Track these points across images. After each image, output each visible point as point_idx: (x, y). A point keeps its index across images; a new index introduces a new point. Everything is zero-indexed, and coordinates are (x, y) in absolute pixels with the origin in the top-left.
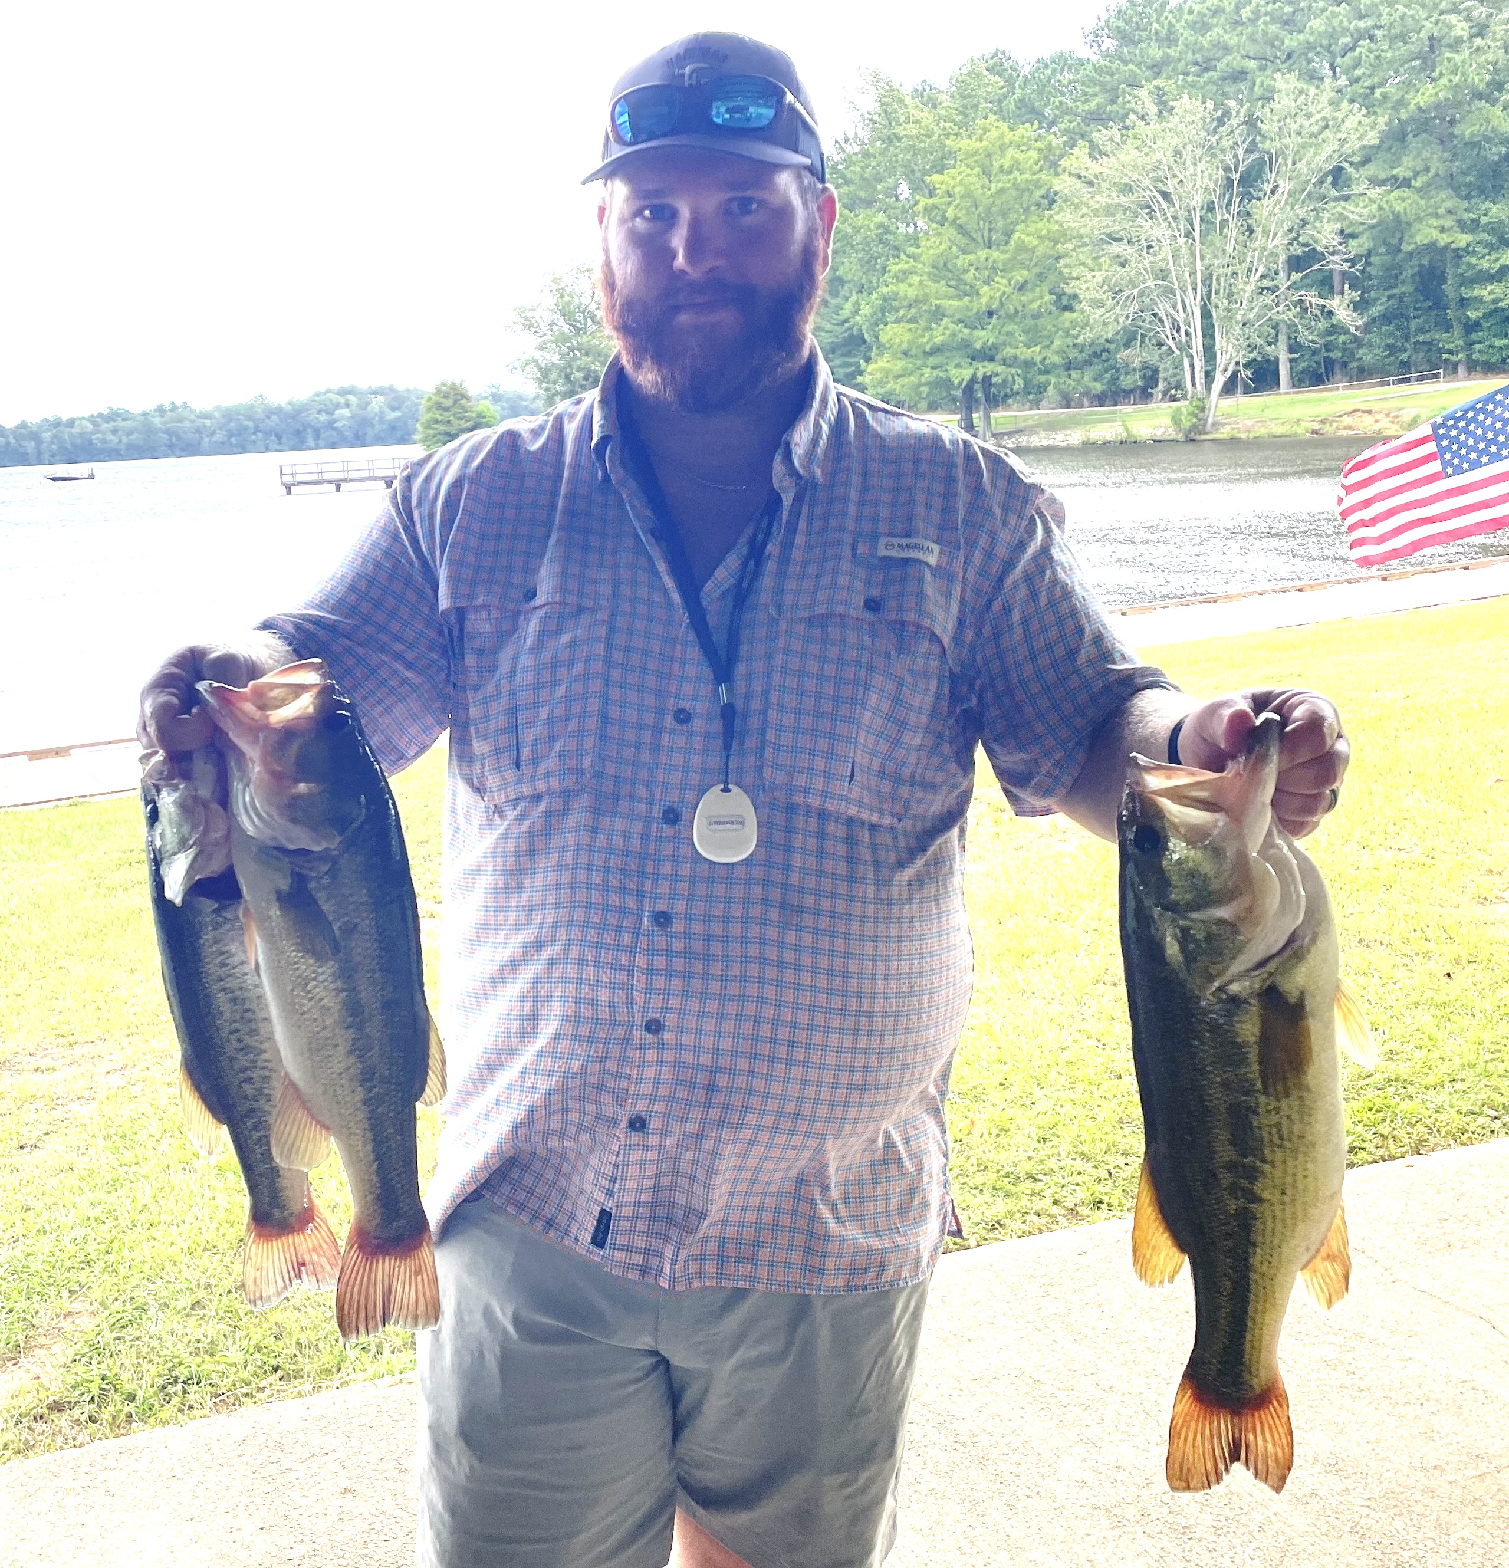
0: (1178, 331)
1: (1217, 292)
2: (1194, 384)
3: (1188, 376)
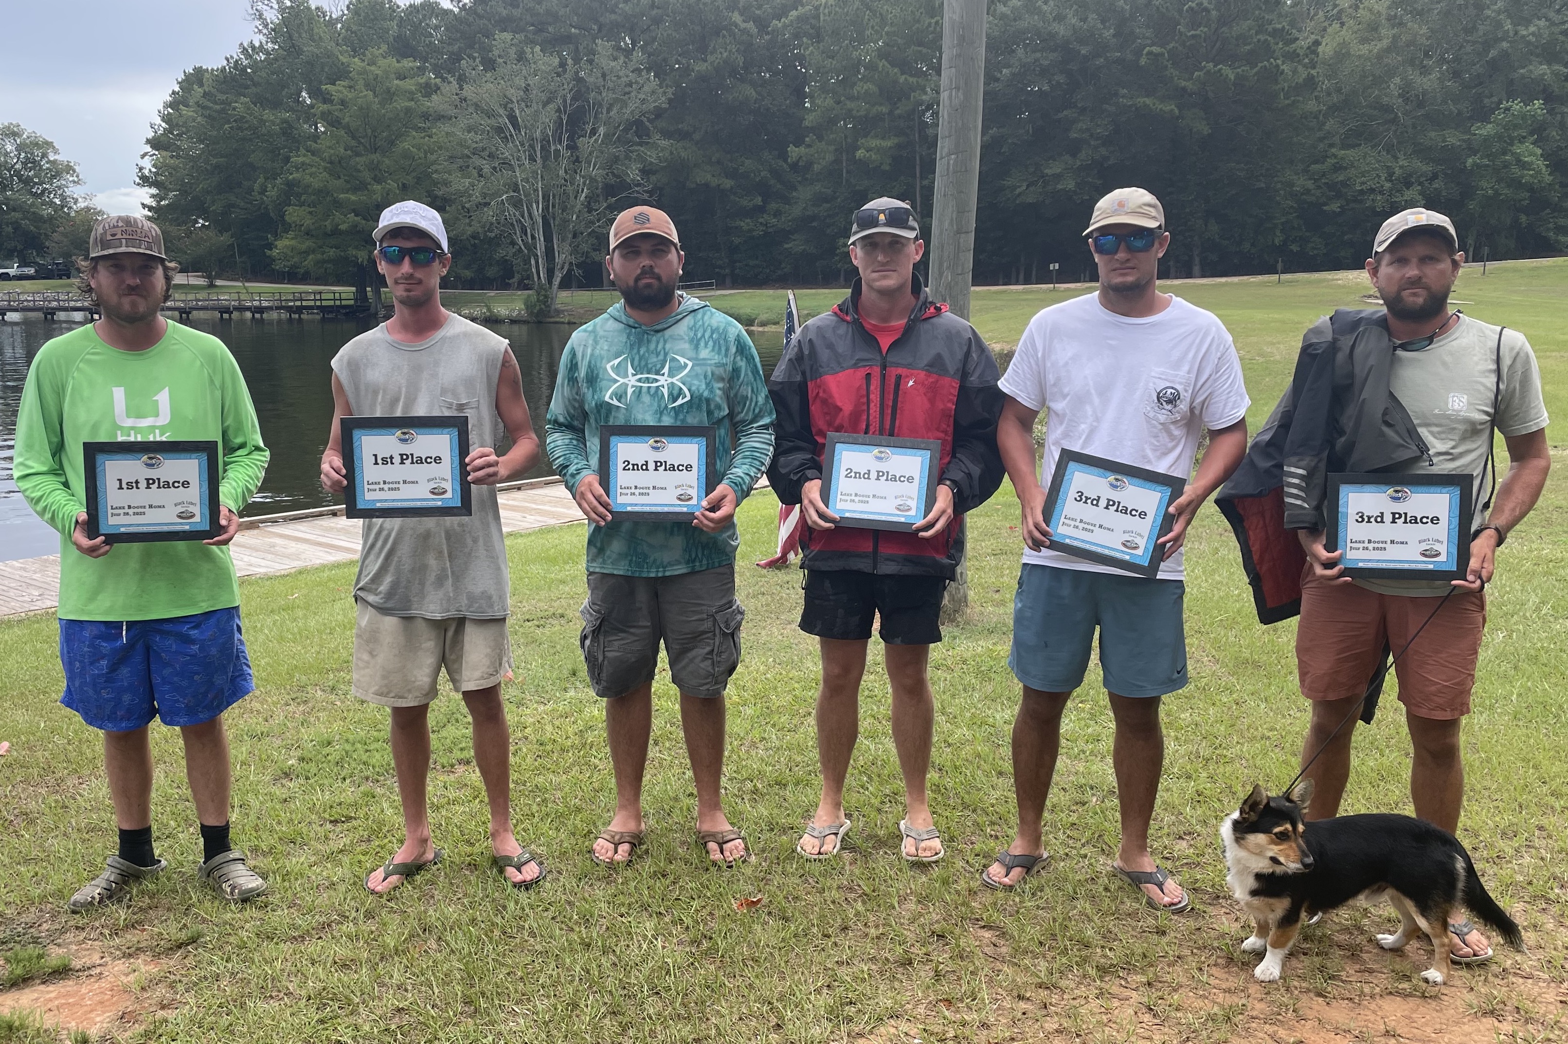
0: (526, 234)
1: (554, 206)
2: (539, 278)
3: (534, 270)
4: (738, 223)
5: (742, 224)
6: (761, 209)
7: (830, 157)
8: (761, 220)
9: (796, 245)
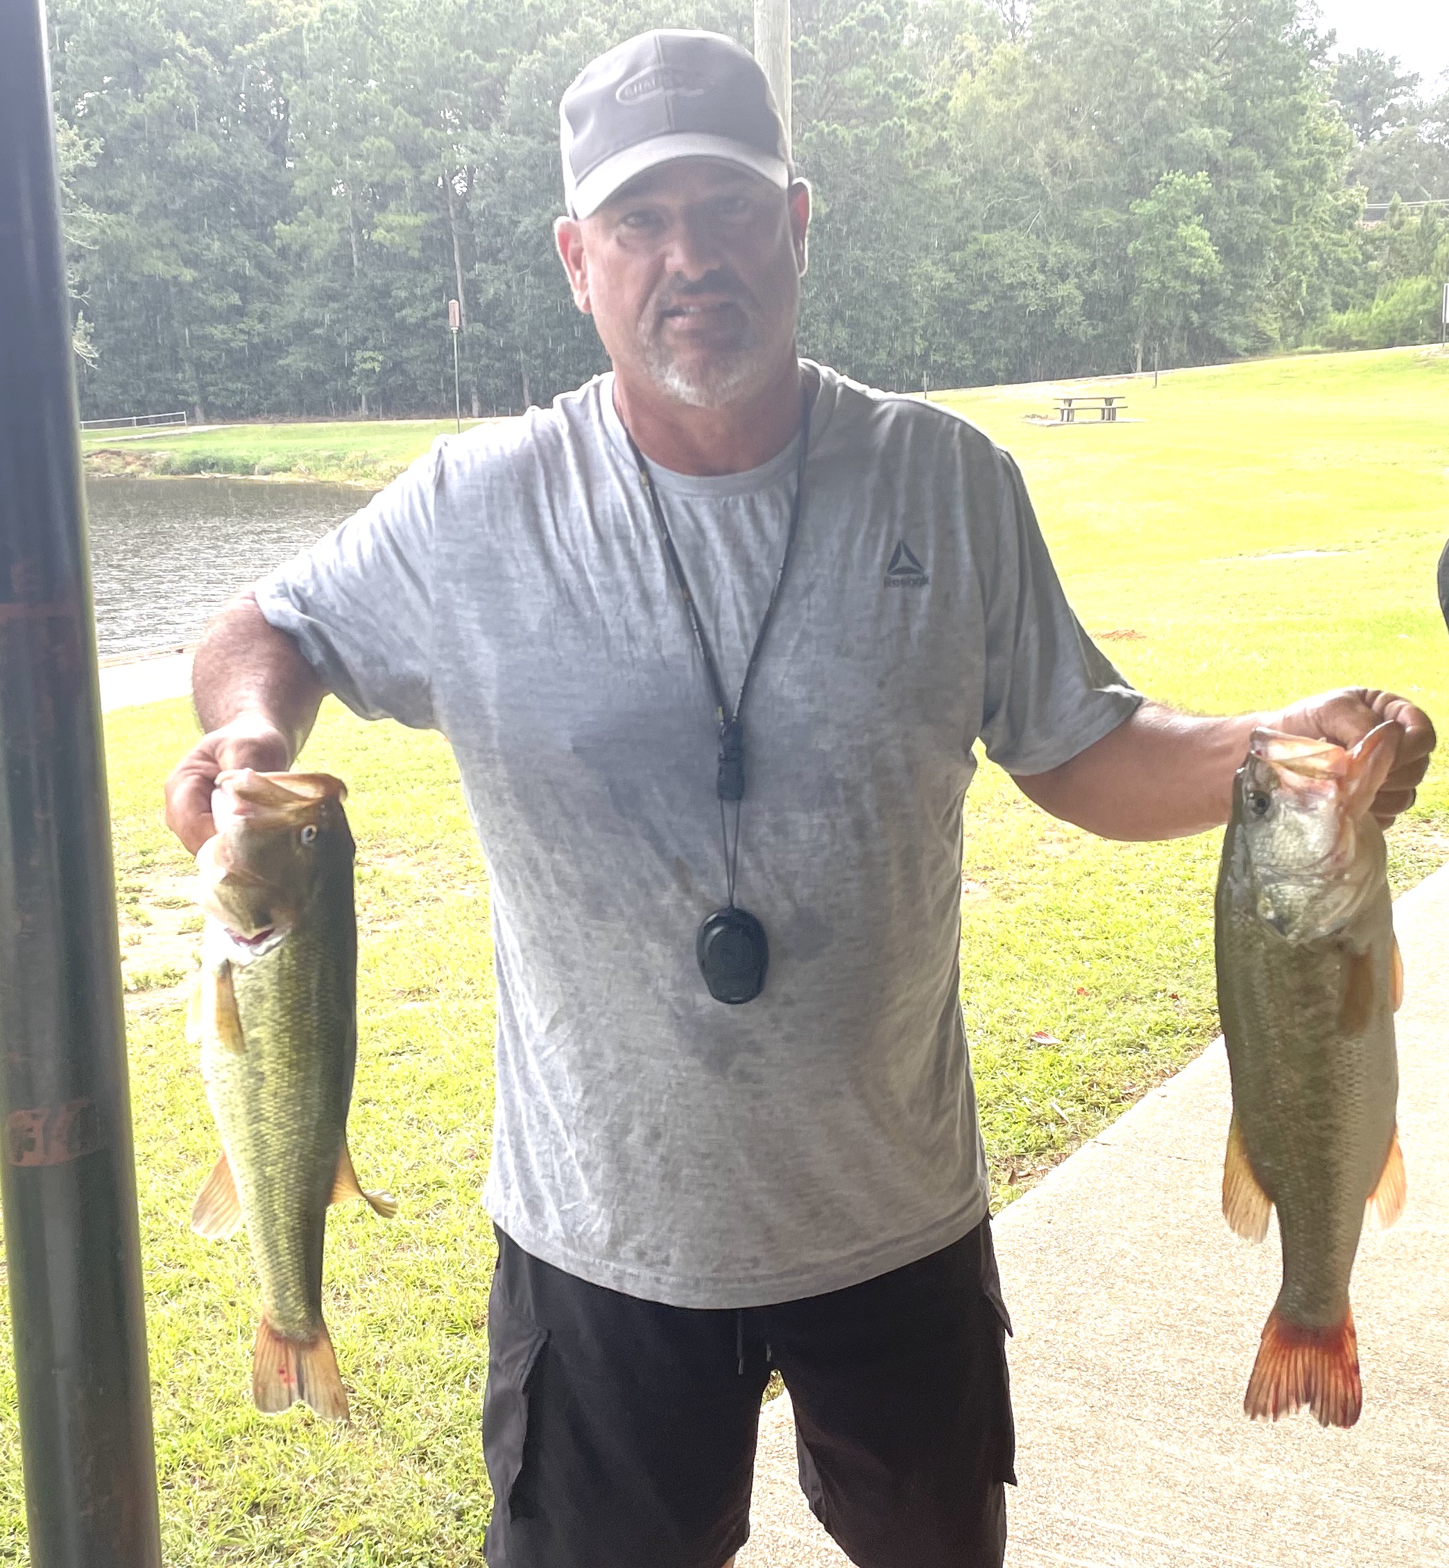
4: (209, 330)
5: (215, 332)
6: (240, 312)
7: (334, 238)
8: (242, 326)
9: (295, 360)
